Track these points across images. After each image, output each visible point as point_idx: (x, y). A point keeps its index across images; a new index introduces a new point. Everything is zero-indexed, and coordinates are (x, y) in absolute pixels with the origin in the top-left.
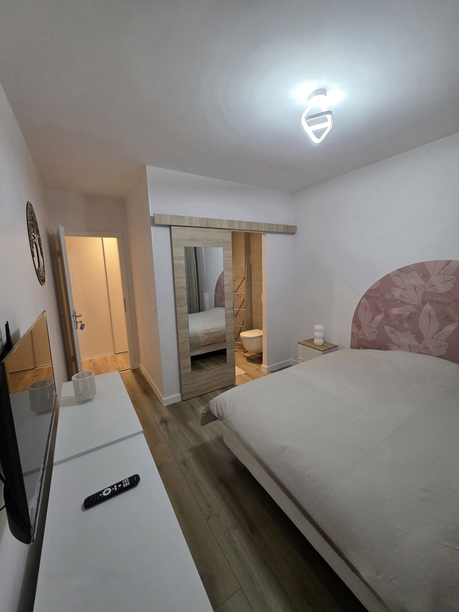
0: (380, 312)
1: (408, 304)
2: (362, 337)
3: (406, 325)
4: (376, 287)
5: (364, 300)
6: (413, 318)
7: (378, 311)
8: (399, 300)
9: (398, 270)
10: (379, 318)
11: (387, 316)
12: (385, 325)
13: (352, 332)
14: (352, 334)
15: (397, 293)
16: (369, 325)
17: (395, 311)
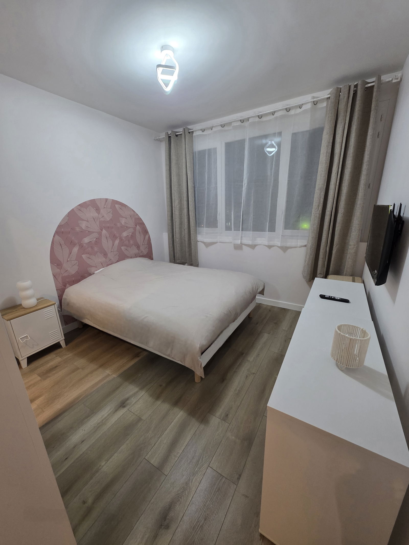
0: (75, 245)
1: (93, 232)
2: (66, 274)
3: (96, 249)
4: (65, 222)
5: (57, 236)
6: (98, 241)
7: (72, 244)
8: (87, 231)
9: (79, 205)
10: (76, 250)
11: (81, 246)
12: (82, 254)
13: (53, 275)
14: (54, 276)
15: (83, 225)
16: (69, 259)
17: (86, 240)
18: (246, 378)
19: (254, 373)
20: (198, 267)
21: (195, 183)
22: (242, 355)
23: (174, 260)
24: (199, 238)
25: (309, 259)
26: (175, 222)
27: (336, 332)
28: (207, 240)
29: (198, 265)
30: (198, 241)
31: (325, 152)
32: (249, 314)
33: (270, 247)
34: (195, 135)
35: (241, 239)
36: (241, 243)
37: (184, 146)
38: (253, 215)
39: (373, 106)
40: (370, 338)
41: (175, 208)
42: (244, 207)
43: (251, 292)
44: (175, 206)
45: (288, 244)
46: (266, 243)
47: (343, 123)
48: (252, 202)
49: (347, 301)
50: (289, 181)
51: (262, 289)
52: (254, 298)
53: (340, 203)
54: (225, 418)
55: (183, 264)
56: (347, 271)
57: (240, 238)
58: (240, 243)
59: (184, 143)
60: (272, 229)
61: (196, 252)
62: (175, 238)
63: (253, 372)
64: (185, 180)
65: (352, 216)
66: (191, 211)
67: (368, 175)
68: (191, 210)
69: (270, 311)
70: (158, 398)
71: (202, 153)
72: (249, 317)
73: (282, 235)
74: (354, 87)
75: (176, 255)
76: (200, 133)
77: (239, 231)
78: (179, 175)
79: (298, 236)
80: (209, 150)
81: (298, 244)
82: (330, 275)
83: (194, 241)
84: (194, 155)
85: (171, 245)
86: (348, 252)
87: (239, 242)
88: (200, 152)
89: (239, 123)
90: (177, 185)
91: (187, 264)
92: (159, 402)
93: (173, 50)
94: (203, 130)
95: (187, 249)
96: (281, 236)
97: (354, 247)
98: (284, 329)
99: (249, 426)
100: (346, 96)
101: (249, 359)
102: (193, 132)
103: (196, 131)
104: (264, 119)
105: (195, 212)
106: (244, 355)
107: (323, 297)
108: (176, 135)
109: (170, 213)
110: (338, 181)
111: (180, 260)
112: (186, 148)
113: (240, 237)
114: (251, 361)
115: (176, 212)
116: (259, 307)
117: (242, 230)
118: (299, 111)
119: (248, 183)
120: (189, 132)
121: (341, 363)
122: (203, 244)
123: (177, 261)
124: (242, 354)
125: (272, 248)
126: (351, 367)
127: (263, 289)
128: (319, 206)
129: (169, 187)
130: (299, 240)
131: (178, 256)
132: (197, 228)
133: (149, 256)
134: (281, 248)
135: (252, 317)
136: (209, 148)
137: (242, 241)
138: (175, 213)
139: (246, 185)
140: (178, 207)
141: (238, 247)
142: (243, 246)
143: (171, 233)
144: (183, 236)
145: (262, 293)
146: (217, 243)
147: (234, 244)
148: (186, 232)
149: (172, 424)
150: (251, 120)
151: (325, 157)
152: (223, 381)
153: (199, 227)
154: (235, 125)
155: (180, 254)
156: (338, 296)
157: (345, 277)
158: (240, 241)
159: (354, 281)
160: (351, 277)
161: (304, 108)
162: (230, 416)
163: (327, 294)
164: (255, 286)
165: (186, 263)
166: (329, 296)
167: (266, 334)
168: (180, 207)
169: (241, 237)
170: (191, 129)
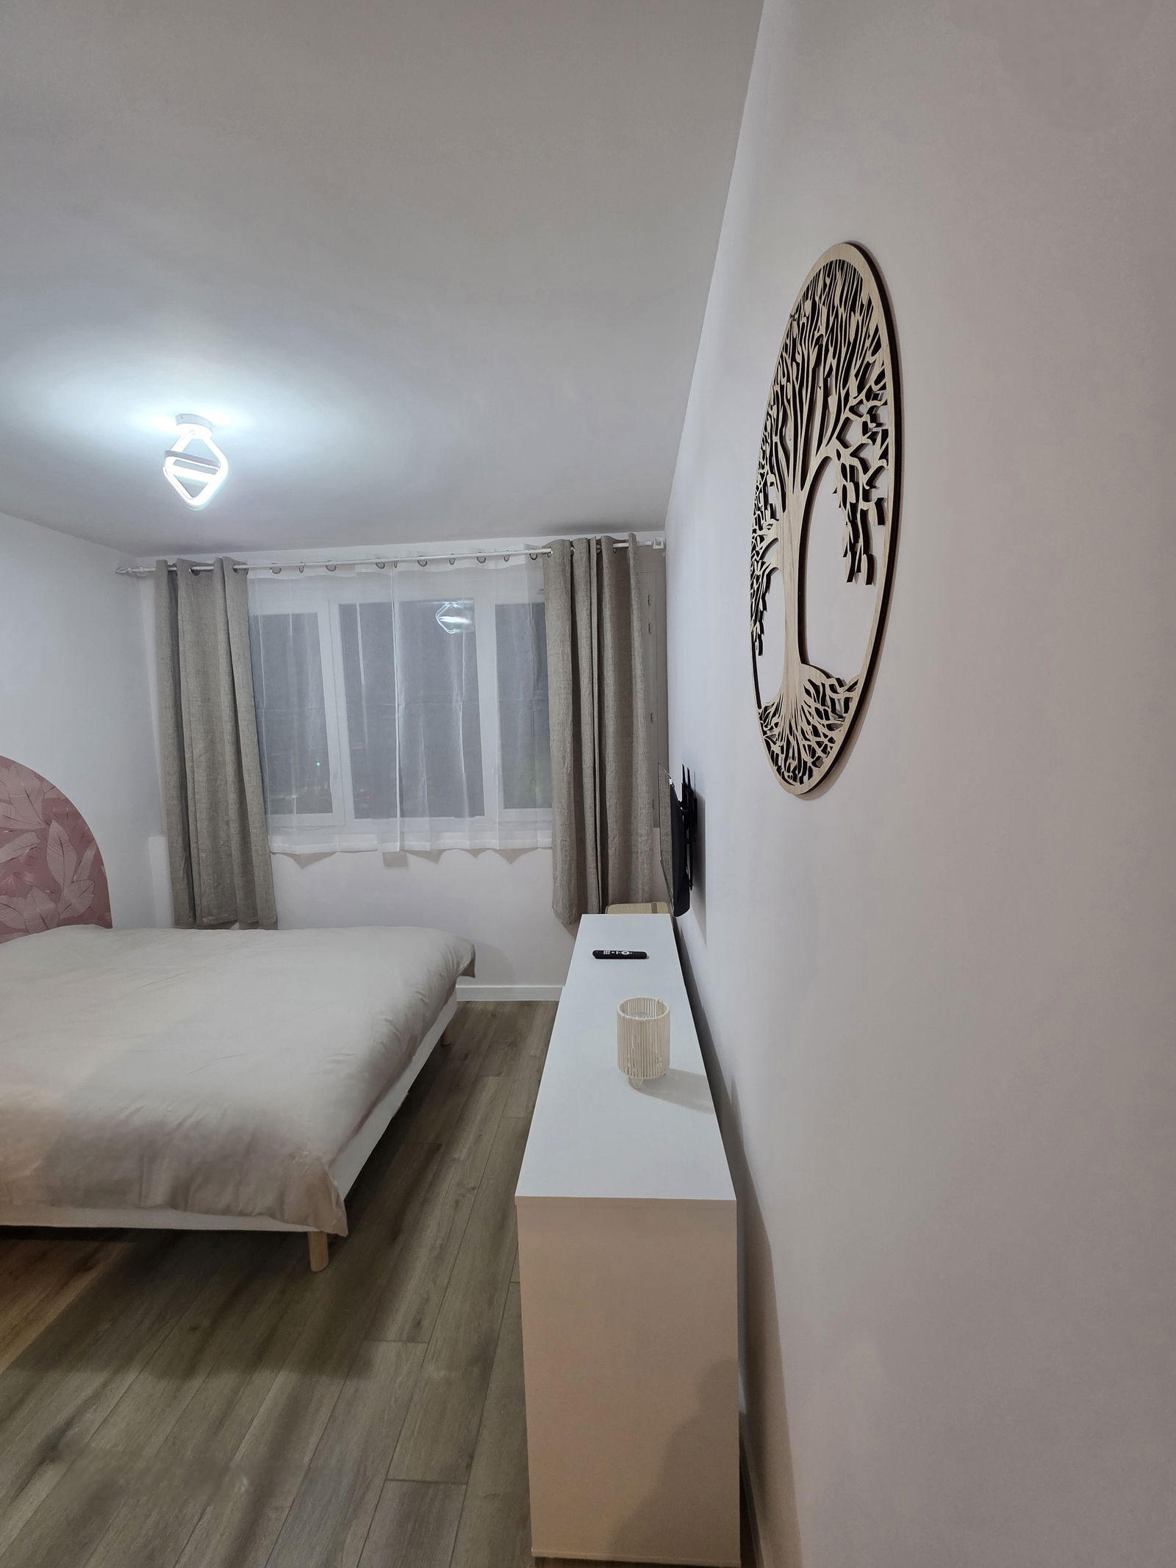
18: (457, 1206)
19: (474, 1188)
20: (277, 929)
21: (257, 696)
22: (438, 1149)
23: (191, 919)
24: (277, 843)
25: (562, 872)
26: (195, 803)
27: (619, 1015)
28: (304, 848)
29: (276, 922)
30: (274, 854)
31: (561, 652)
32: (443, 1038)
33: (475, 852)
34: (252, 577)
35: (402, 839)
36: (402, 849)
37: (220, 602)
38: (428, 779)
39: (633, 581)
40: (669, 1014)
41: (193, 761)
42: (401, 759)
43: (442, 974)
44: (194, 756)
45: (517, 843)
46: (467, 845)
47: (587, 603)
48: (422, 747)
49: (642, 956)
50: (501, 703)
51: (469, 962)
52: (451, 989)
53: (607, 752)
54: (415, 1331)
55: (225, 925)
56: (643, 890)
57: (399, 835)
58: (398, 850)
59: (222, 594)
60: (477, 808)
61: (269, 887)
62: (194, 851)
63: (473, 1186)
64: (227, 689)
65: (631, 776)
66: (248, 770)
67: (646, 699)
68: (250, 768)
69: (493, 1015)
70: (190, 1372)
71: (277, 622)
72: (443, 1045)
73: (499, 823)
74: (597, 544)
75: (197, 902)
76: (270, 575)
77: (395, 819)
78: (204, 674)
79: (536, 822)
80: (297, 617)
81: (537, 841)
82: (613, 903)
83: (261, 853)
84: (253, 626)
85: (181, 873)
86: (639, 851)
87: (396, 846)
88: (268, 618)
89: (374, 569)
90: (200, 699)
91: (237, 925)
92: (196, 1383)
93: (210, 427)
94: (277, 571)
95: (238, 881)
96: (497, 825)
97: (648, 839)
98: (532, 1053)
99: (479, 1324)
100: (585, 556)
101: (456, 1156)
102: (246, 571)
103: (254, 569)
104: (430, 568)
105: (260, 774)
106: (442, 1150)
107: (599, 955)
108: (193, 571)
109: (174, 780)
110: (596, 709)
111: (212, 915)
112: (226, 607)
113: (399, 832)
114: (461, 1159)
115: (196, 774)
116: (465, 1010)
117: (402, 815)
118: (503, 565)
119: (408, 704)
120: (235, 570)
121: (634, 1075)
122: (291, 860)
123: (205, 920)
124: (436, 1148)
125: (482, 855)
126: (652, 1078)
127: (472, 962)
128: (564, 758)
129: (170, 703)
130: (539, 832)
131: (205, 903)
132: (269, 816)
133: (99, 916)
134: (502, 852)
135: (450, 1044)
136: (297, 611)
137: (405, 843)
138: (195, 778)
139: (402, 707)
140: (203, 758)
141: (395, 861)
142: (409, 856)
143: (179, 836)
144: (222, 843)
145: (469, 972)
146: (334, 853)
147: (384, 854)
148: (232, 830)
149: (255, 1423)
150: (401, 567)
151: (562, 662)
152: (394, 1239)
153: (276, 812)
154: (364, 570)
155: (213, 895)
156: (626, 950)
157: (638, 905)
158: (398, 843)
159: (655, 911)
160: (650, 904)
161: (512, 562)
162: (426, 1323)
163: (607, 949)
164: (452, 956)
165: (235, 921)
166: (611, 952)
167: (491, 1077)
168: (209, 759)
169: (402, 833)
170: (239, 563)
